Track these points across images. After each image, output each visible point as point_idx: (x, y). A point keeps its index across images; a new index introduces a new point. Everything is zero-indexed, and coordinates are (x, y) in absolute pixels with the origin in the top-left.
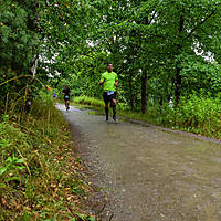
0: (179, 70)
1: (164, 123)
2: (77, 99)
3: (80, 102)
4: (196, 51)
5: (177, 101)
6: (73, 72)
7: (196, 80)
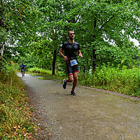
0: (94, 51)
1: (87, 84)
2: (31, 69)
3: (33, 72)
4: (104, 39)
6: (28, 53)
7: (105, 57)
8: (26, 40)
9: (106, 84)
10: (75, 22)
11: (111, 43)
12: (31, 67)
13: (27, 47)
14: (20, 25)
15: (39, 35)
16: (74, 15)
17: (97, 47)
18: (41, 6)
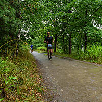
0: (86, 33)
2: (39, 48)
3: (41, 50)
4: (93, 24)
5: (85, 48)
6: (37, 36)
7: (94, 38)
8: (36, 27)
9: (95, 58)
10: (70, 12)
11: (99, 28)
12: (39, 46)
13: (36, 32)
14: (32, 17)
15: (45, 23)
16: (70, 8)
17: (88, 31)
18: (46, 2)
